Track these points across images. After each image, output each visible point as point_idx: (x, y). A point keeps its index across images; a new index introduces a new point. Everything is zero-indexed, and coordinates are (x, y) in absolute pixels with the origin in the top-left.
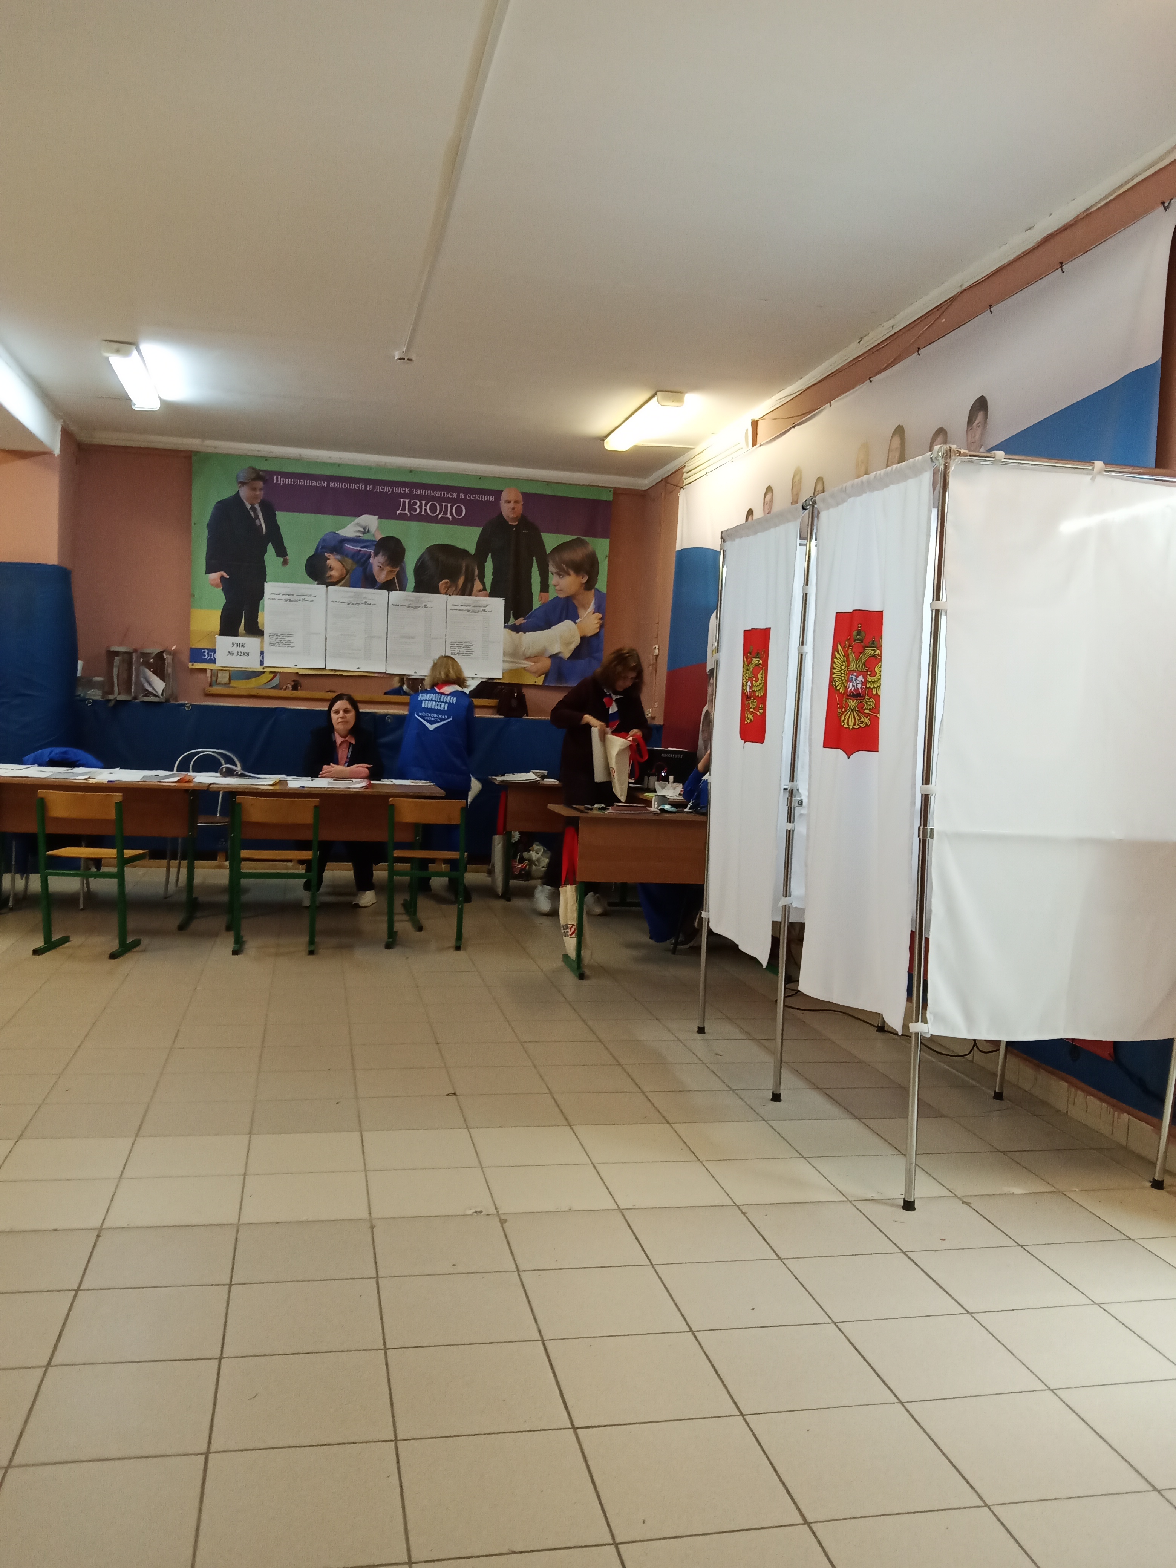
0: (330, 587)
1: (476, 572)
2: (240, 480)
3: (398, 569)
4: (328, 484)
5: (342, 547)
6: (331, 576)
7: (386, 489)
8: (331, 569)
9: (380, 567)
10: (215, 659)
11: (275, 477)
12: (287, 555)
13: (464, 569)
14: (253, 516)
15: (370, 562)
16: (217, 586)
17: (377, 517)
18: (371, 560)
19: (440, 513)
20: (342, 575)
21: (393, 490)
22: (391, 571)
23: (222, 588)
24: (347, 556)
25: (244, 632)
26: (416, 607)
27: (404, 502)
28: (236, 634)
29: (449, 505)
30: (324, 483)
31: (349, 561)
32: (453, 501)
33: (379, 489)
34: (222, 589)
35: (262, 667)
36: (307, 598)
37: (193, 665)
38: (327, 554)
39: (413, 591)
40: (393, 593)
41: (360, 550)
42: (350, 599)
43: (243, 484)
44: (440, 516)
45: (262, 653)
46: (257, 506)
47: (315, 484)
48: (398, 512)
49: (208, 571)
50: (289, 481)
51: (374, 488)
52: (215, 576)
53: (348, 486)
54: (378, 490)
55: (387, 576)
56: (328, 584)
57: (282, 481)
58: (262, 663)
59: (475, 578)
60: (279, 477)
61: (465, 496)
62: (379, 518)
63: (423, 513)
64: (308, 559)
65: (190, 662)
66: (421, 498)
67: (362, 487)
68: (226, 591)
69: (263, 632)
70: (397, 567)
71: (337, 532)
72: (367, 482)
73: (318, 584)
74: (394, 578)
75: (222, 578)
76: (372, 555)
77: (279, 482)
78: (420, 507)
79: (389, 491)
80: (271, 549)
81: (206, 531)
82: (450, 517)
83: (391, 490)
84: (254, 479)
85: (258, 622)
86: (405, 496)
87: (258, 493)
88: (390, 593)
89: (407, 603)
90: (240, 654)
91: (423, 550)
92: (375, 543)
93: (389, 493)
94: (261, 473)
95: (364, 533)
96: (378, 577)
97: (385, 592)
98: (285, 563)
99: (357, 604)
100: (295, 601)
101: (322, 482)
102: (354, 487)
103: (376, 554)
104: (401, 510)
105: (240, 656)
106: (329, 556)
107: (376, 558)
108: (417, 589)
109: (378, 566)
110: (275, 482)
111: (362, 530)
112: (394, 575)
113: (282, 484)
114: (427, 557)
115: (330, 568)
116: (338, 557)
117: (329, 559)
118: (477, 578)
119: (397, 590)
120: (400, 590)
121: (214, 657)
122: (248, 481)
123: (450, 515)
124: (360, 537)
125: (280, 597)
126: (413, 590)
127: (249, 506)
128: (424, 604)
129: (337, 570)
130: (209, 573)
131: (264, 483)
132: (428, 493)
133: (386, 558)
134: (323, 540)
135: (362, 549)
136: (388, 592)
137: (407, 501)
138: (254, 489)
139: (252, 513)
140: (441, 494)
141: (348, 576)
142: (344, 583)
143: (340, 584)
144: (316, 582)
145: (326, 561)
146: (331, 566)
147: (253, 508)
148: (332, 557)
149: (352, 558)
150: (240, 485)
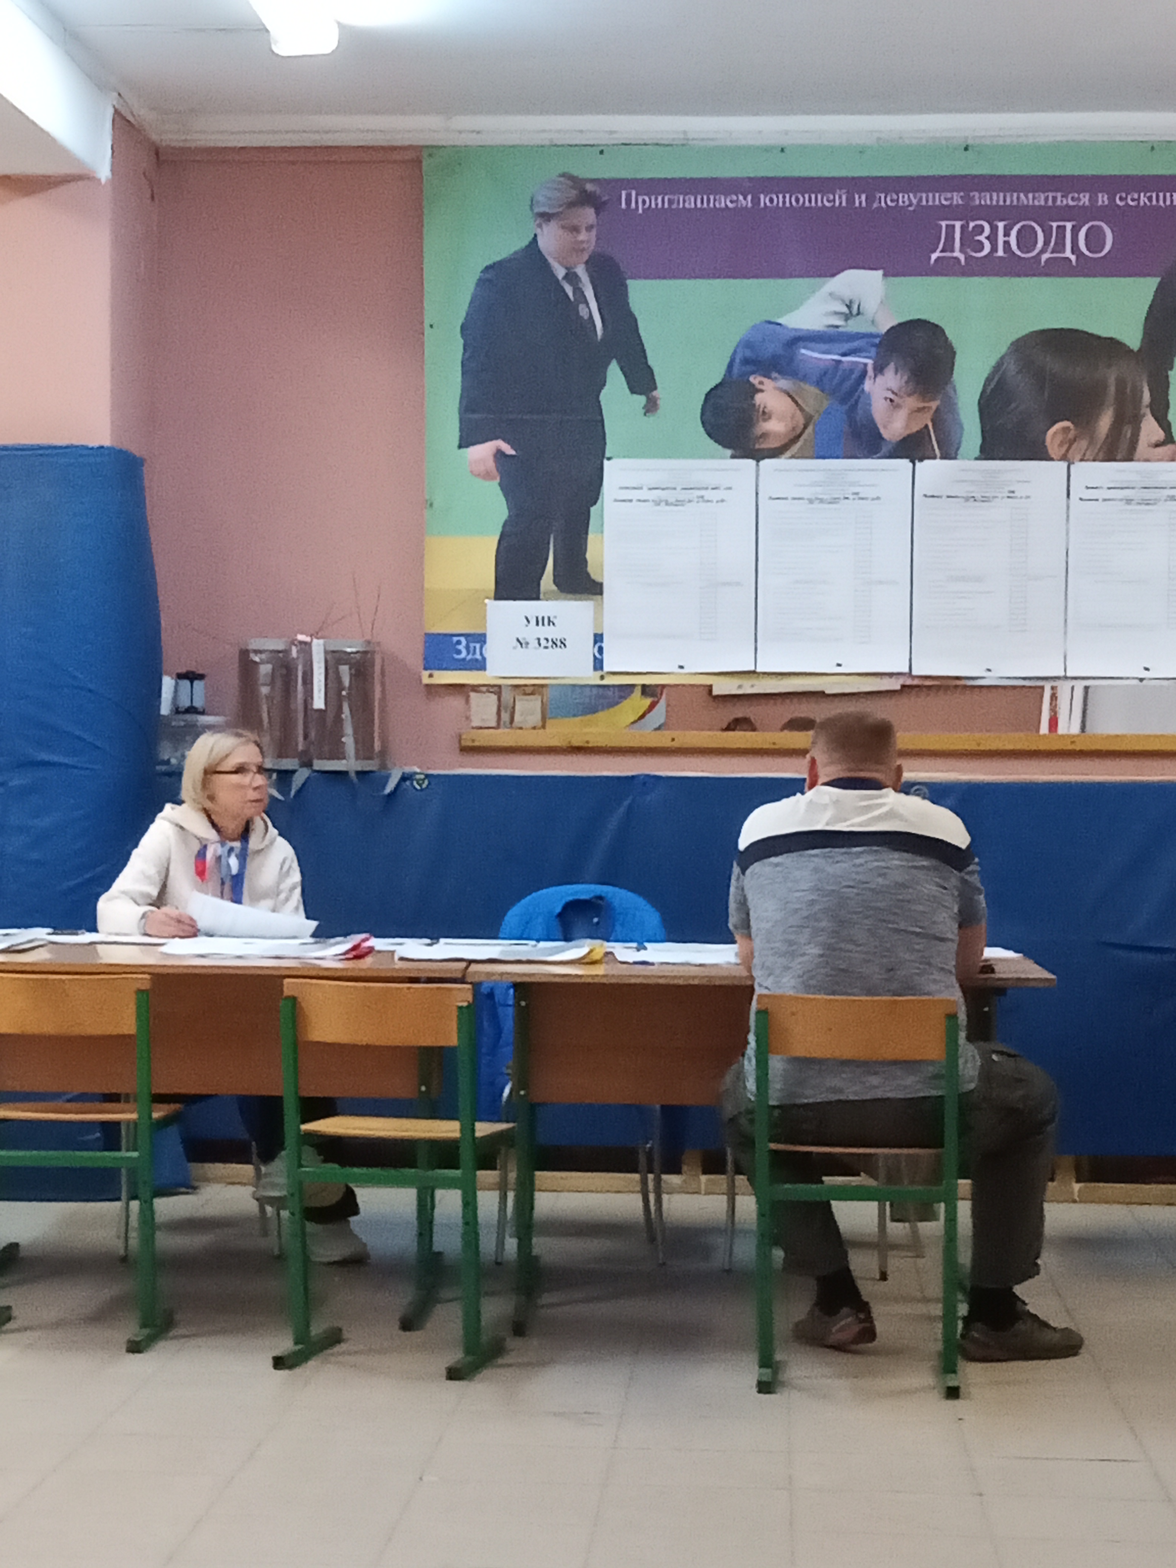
0: (766, 463)
1: (1146, 397)
2: (542, 209)
3: (934, 405)
4: (756, 201)
5: (791, 360)
6: (765, 435)
7: (903, 199)
8: (766, 415)
9: (891, 400)
10: (484, 659)
11: (624, 194)
12: (655, 388)
13: (1112, 389)
14: (571, 295)
15: (863, 390)
16: (487, 476)
17: (880, 273)
18: (868, 385)
19: (1043, 251)
20: (794, 429)
21: (921, 200)
22: (919, 410)
23: (498, 480)
24: (804, 378)
25: (554, 588)
26: (985, 499)
27: (951, 229)
28: (535, 596)
29: (1069, 226)
30: (745, 199)
31: (811, 390)
32: (1078, 215)
33: (885, 201)
34: (500, 485)
35: (599, 673)
36: (708, 494)
37: (431, 676)
38: (755, 380)
39: (976, 459)
40: (926, 467)
41: (839, 362)
42: (819, 489)
43: (546, 217)
44: (1045, 257)
45: (598, 638)
46: (581, 271)
47: (724, 202)
48: (934, 256)
49: (465, 442)
50: (658, 202)
51: (870, 200)
52: (483, 452)
53: (805, 200)
54: (883, 204)
55: (907, 426)
56: (758, 455)
57: (640, 203)
58: (598, 664)
59: (1142, 412)
60: (634, 193)
61: (1112, 199)
62: (885, 275)
63: (1000, 253)
64: (708, 395)
65: (426, 669)
66: (992, 214)
67: (840, 199)
68: (506, 489)
69: (601, 585)
70: (933, 399)
71: (780, 321)
72: (853, 184)
73: (733, 457)
74: (926, 426)
75: (499, 455)
76: (870, 372)
77: (633, 205)
78: (993, 238)
79: (910, 205)
80: (614, 374)
81: (459, 343)
82: (1073, 258)
83: (915, 201)
84: (572, 205)
85: (586, 561)
86: (950, 212)
87: (583, 236)
88: (918, 464)
89: (961, 490)
90: (543, 642)
91: (1003, 349)
92: (877, 341)
93: (911, 209)
94: (589, 187)
95: (847, 317)
96: (885, 427)
97: (905, 463)
98: (651, 407)
99: (834, 501)
100: (679, 503)
101: (741, 197)
102: (822, 201)
103: (879, 369)
104: (942, 251)
105: (546, 648)
106: (761, 383)
107: (879, 379)
108: (988, 452)
109: (886, 399)
110: (624, 206)
111: (845, 310)
112: (926, 419)
113: (640, 211)
114: (1012, 368)
115: (764, 412)
116: (784, 383)
117: (762, 391)
118: (1148, 411)
119: (934, 458)
120: (944, 457)
121: (481, 654)
122: (561, 209)
123: (1073, 252)
124: (837, 327)
125: (644, 494)
126: (977, 453)
127: (560, 273)
128: (1007, 489)
129: (780, 420)
130: (467, 447)
131: (597, 213)
132: (1011, 199)
133: (905, 378)
134: (746, 344)
135: (844, 359)
136: (911, 465)
137: (958, 225)
138: (575, 229)
139: (569, 290)
140: (1046, 199)
141: (810, 429)
142: (801, 448)
143: (788, 454)
144: (729, 452)
145: (752, 398)
146: (765, 407)
147: (572, 277)
148: (768, 384)
149: (819, 383)
150: (539, 221)
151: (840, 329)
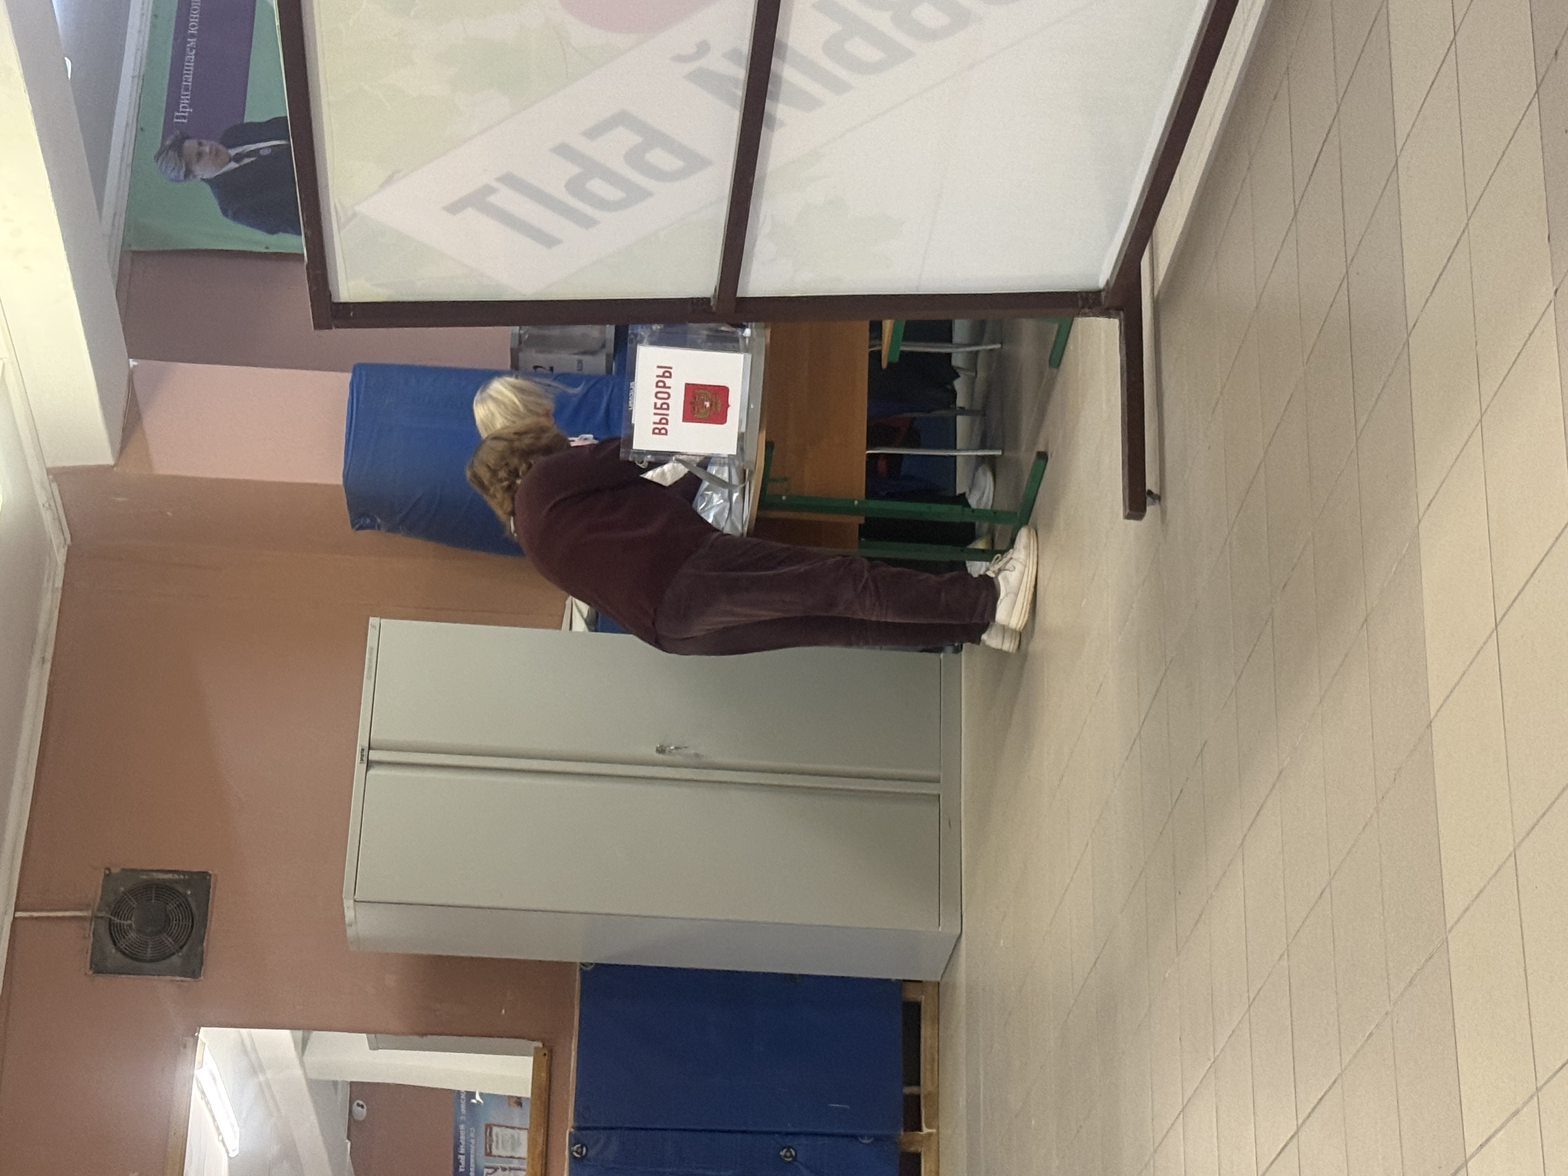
2: (182, 174)
4: (192, 36)
14: (252, 159)
30: (189, 42)
43: (188, 173)
46: (233, 152)
47: (191, 56)
50: (185, 98)
57: (185, 110)
60: (177, 114)
77: (186, 114)
84: (181, 155)
87: (207, 149)
94: (168, 142)
101: (188, 45)
110: (185, 121)
113: (191, 110)
122: (184, 162)
127: (233, 165)
131: (188, 138)
138: (200, 155)
139: (247, 161)
147: (238, 158)
150: (191, 177)
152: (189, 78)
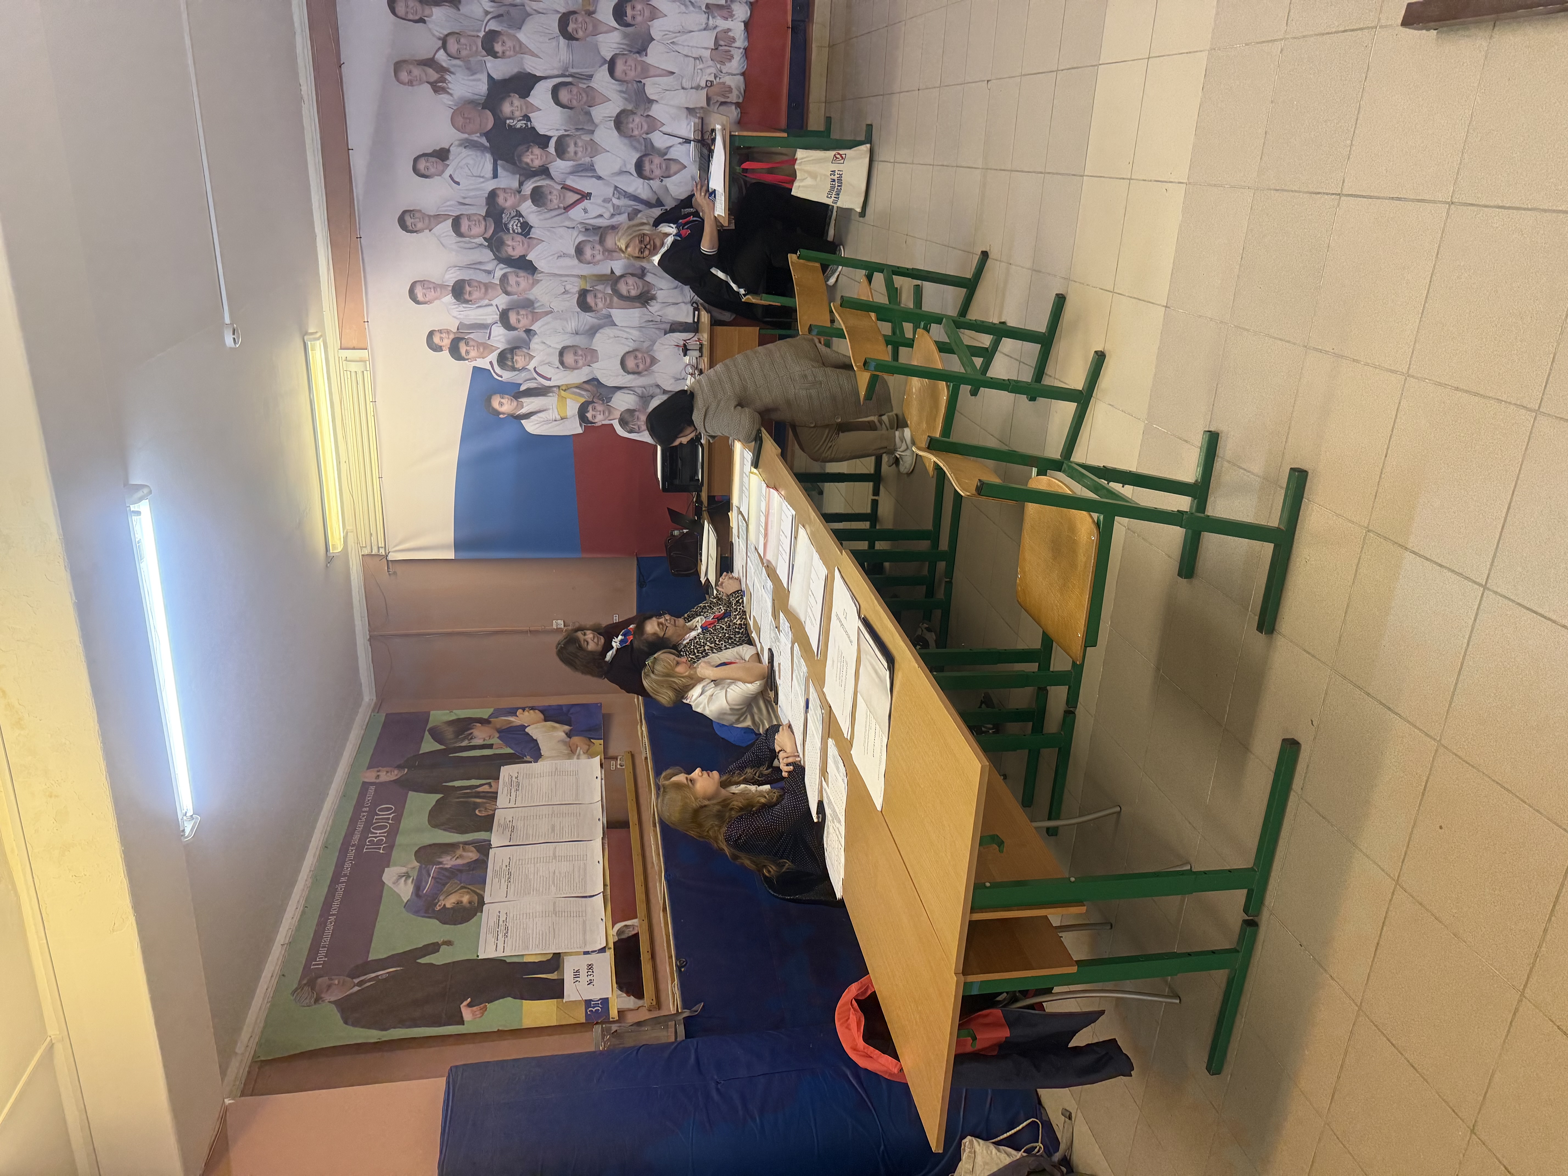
0: (486, 900)
2: (312, 1001)
3: (461, 847)
4: (333, 915)
5: (428, 895)
6: (470, 903)
9: (457, 858)
10: (601, 999)
12: (437, 942)
14: (371, 983)
15: (450, 868)
16: (484, 1009)
17: (386, 868)
18: (448, 866)
19: (388, 823)
20: (468, 892)
22: (463, 850)
23: (486, 1003)
24: (441, 889)
25: (556, 973)
26: (513, 828)
27: (368, 849)
28: (561, 981)
29: (376, 817)
31: (446, 888)
32: (372, 814)
34: (489, 1002)
36: (502, 919)
38: (438, 908)
39: (492, 832)
40: (494, 845)
41: (433, 878)
42: (503, 881)
43: (318, 1000)
44: (391, 821)
45: (586, 953)
46: (356, 981)
47: (330, 927)
48: (382, 852)
49: (460, 1021)
50: (322, 952)
52: (467, 1013)
55: (472, 853)
56: (482, 903)
57: (321, 958)
60: (314, 963)
61: (364, 811)
62: (388, 866)
63: (385, 834)
64: (445, 924)
66: (364, 838)
69: (554, 954)
70: (458, 847)
71: (405, 903)
73: (482, 912)
74: (472, 847)
75: (470, 1005)
76: (441, 866)
77: (322, 963)
78: (377, 837)
80: (427, 960)
82: (393, 815)
84: (313, 988)
87: (335, 981)
88: (493, 847)
89: (507, 833)
90: (589, 973)
91: (437, 829)
92: (423, 865)
94: (304, 983)
95: (408, 877)
96: (472, 858)
97: (492, 852)
98: (448, 944)
99: (510, 873)
100: (507, 928)
101: (329, 921)
103: (440, 863)
104: (380, 850)
105: (593, 972)
106: (440, 906)
107: (445, 863)
108: (489, 829)
109: (456, 860)
111: (404, 878)
112: (469, 848)
113: (327, 959)
114: (447, 827)
115: (458, 903)
116: (442, 898)
117: (444, 906)
118: (475, 790)
119: (490, 843)
120: (490, 840)
121: (598, 1001)
122: (315, 993)
124: (413, 879)
125: (500, 943)
126: (489, 832)
127: (356, 989)
128: (508, 824)
129: (461, 898)
130: (464, 1021)
131: (322, 977)
132: (358, 833)
133: (445, 856)
135: (432, 875)
138: (329, 986)
139: (368, 984)
140: (361, 823)
141: (469, 886)
142: (479, 889)
143: (481, 892)
144: (479, 914)
145: (448, 908)
146: (454, 903)
147: (360, 984)
148: (442, 903)
149: (444, 885)
150: (320, 1002)
151: (415, 878)
152: (326, 939)
